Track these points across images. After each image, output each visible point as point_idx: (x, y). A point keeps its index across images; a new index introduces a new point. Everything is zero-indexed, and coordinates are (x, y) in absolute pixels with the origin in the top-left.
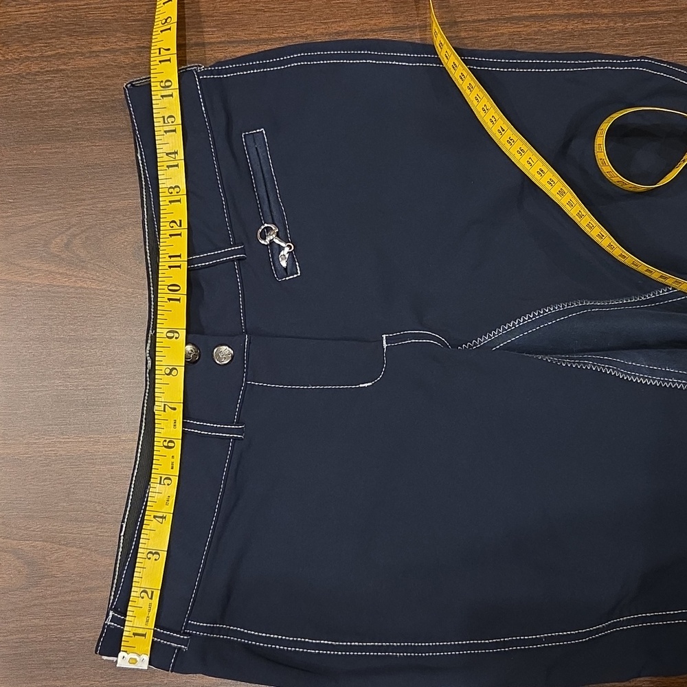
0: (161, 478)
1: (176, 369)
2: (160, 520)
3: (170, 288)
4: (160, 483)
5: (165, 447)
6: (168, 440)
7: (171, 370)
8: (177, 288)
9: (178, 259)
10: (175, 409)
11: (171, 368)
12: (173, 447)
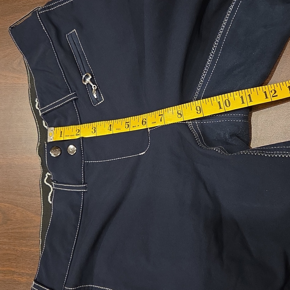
0: (128, 122)
1: (181, 116)
2: (109, 128)
3: (227, 101)
4: (126, 123)
5: (143, 120)
6: (146, 121)
7: (180, 114)
8: (228, 105)
9: (249, 100)
10: (161, 121)
11: (181, 113)
12: (143, 125)
